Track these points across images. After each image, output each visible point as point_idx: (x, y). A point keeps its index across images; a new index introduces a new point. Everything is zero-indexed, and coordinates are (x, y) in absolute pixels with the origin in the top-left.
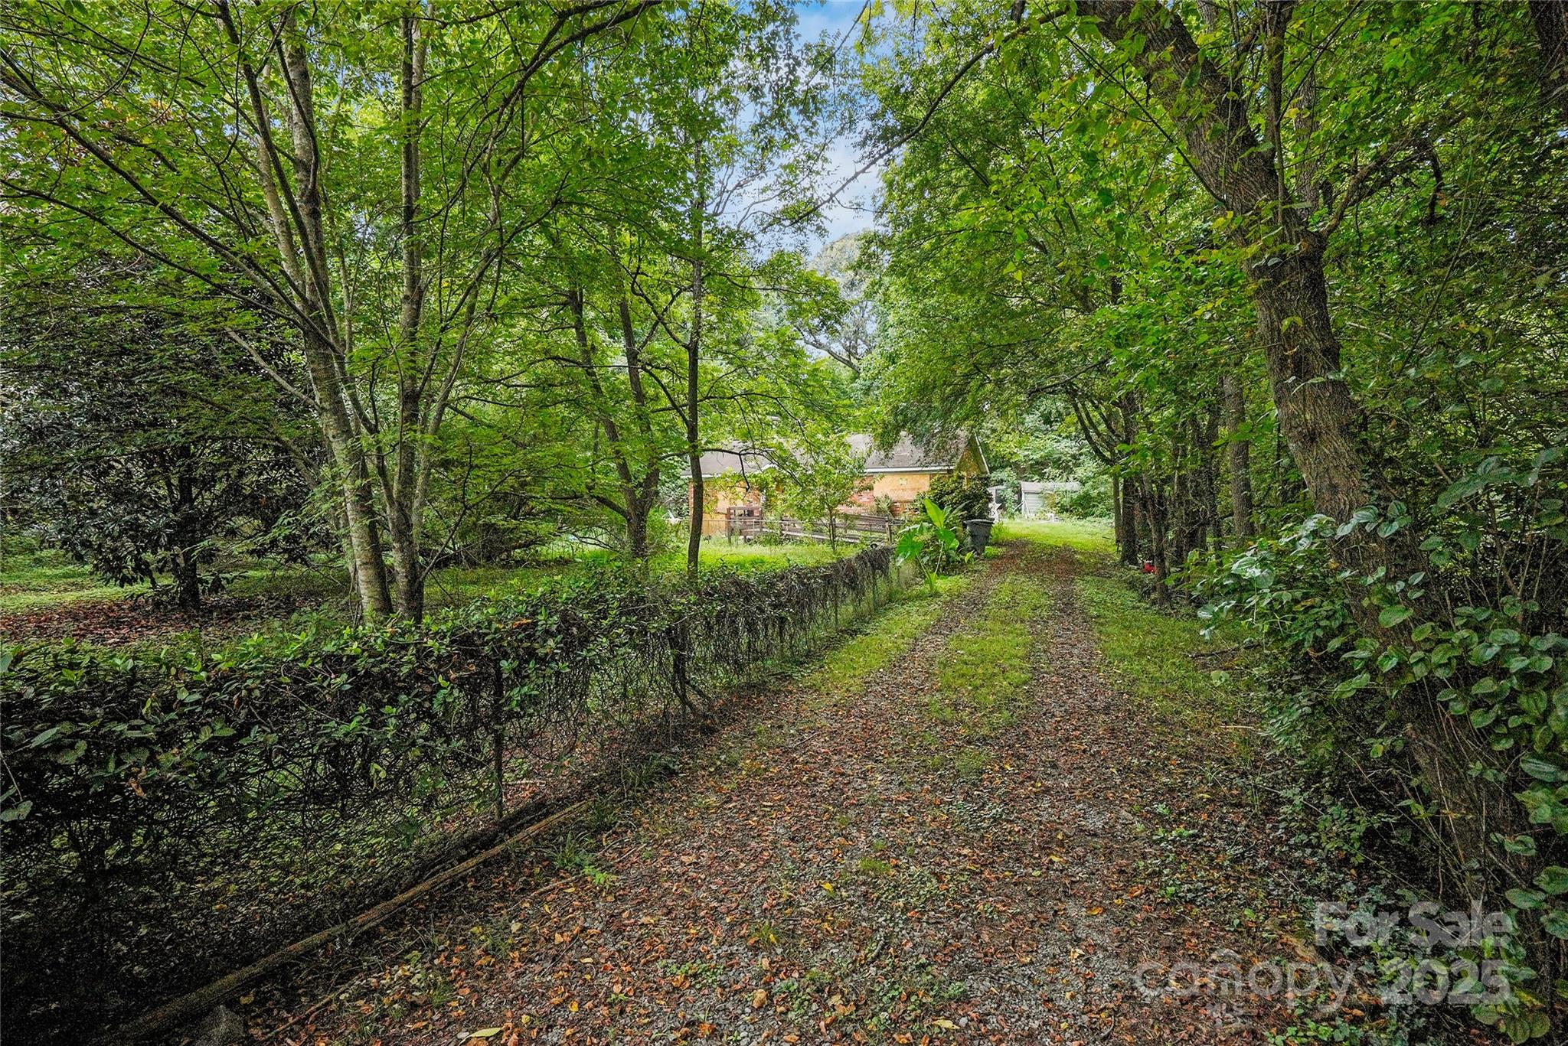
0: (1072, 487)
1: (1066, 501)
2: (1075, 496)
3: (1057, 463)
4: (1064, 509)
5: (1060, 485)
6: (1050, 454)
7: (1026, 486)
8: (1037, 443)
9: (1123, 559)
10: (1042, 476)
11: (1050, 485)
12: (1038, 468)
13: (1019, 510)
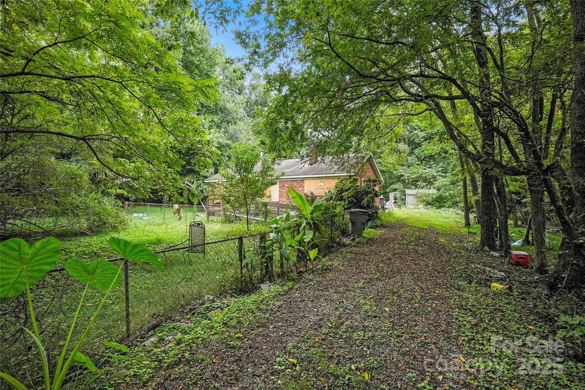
0: (433, 192)
1: (430, 199)
2: (434, 197)
3: (425, 180)
4: (428, 204)
5: (426, 191)
6: (420, 177)
7: (408, 191)
8: (415, 170)
9: (483, 244)
10: (416, 186)
11: (421, 191)
12: (414, 183)
13: (405, 203)
